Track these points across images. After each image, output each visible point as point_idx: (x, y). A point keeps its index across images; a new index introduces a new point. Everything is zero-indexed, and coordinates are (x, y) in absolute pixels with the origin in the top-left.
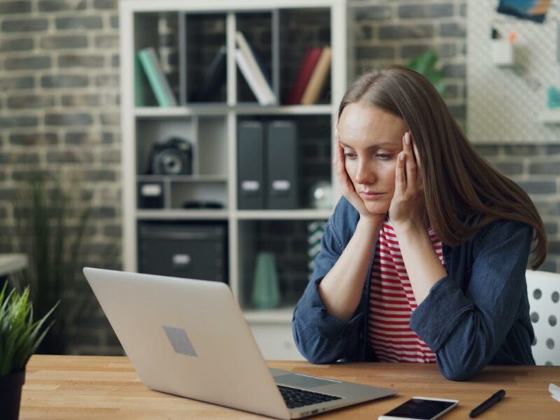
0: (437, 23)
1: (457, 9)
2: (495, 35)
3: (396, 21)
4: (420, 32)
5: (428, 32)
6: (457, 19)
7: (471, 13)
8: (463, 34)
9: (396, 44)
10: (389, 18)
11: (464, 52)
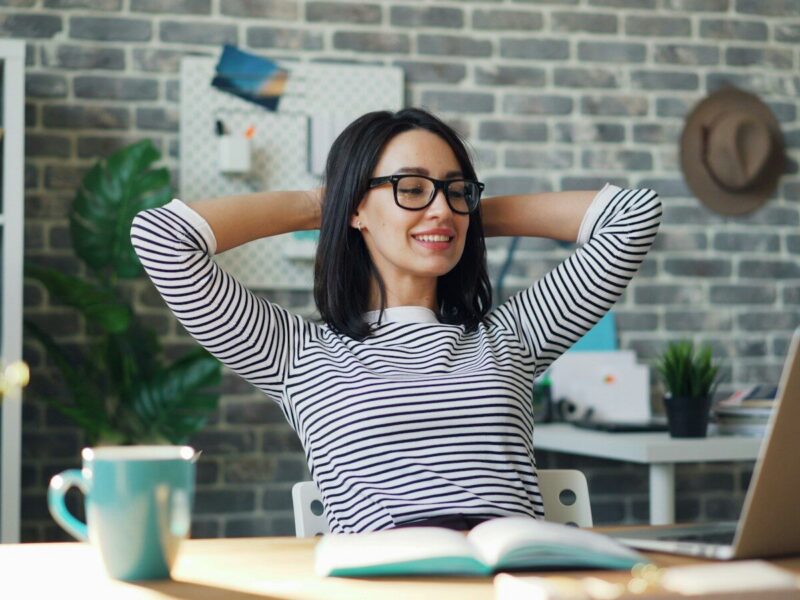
0: (132, 107)
1: (162, 90)
2: (220, 129)
3: (71, 101)
4: (108, 119)
5: (121, 120)
6: (162, 103)
7: (185, 97)
8: (175, 127)
9: (72, 135)
10: (64, 95)
11: (175, 152)
